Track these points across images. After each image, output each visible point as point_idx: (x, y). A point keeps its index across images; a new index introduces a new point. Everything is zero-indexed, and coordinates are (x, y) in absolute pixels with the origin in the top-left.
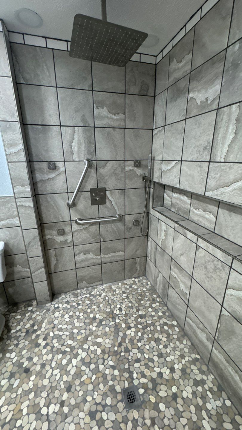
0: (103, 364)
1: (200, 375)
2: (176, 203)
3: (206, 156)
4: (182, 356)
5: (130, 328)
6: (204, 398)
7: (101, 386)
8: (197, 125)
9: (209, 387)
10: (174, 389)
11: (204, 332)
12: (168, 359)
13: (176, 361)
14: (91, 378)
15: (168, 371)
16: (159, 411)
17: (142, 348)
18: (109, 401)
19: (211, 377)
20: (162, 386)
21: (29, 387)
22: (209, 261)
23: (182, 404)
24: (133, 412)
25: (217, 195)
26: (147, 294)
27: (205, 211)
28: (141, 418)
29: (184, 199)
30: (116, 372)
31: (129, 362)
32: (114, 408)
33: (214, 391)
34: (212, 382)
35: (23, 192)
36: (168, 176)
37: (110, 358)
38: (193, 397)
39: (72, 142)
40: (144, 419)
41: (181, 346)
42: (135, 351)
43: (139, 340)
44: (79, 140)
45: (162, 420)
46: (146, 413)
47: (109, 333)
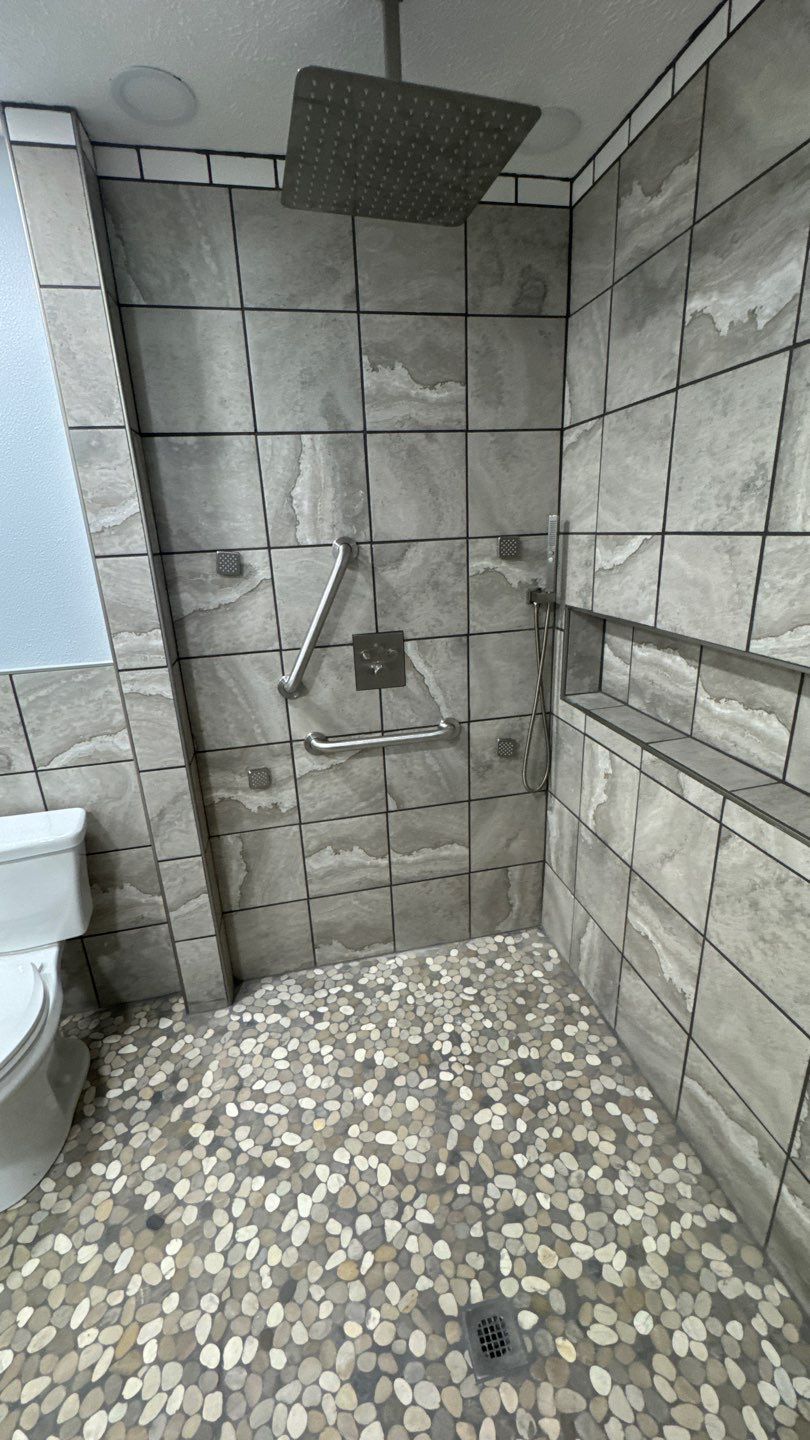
0: (398, 1218)
1: (737, 1281)
2: (646, 678)
3: (752, 514)
4: (671, 1211)
5: (486, 1102)
6: (750, 1361)
7: (393, 1291)
8: (719, 407)
9: (769, 1326)
10: (643, 1323)
11: (751, 1131)
12: (621, 1217)
13: (649, 1227)
14: (359, 1263)
15: (620, 1260)
16: (591, 1394)
17: (529, 1173)
18: (418, 1344)
19: (777, 1291)
20: (599, 1307)
21: (163, 1277)
22: (766, 883)
23: (672, 1378)
24: (498, 1388)
25: (793, 650)
26: (548, 989)
27: (749, 705)
28: (527, 1411)
29: (675, 667)
30: (442, 1250)
31: (485, 1218)
32: (433, 1368)
33: (790, 1343)
34: (779, 1308)
35: (139, 652)
36: (616, 588)
37: (421, 1201)
38: (710, 1356)
39: (291, 484)
40: (536, 1414)
41: (668, 1176)
42: (506, 1181)
43: (521, 1147)
44: (315, 477)
45: (601, 1425)
46: (545, 1397)
47: (417, 1116)
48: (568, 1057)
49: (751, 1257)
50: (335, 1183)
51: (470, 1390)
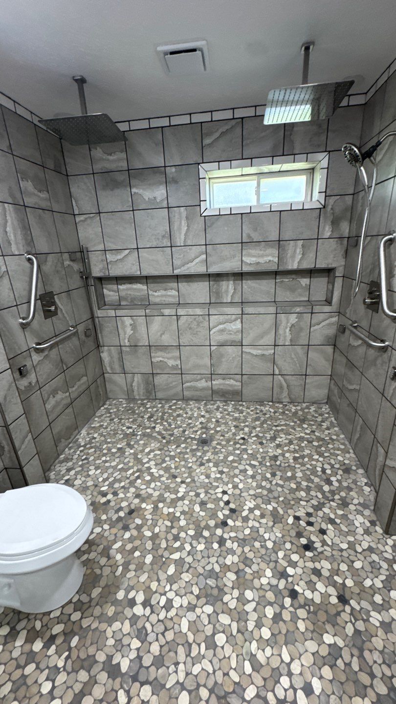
0: (170, 452)
1: (214, 406)
4: (199, 408)
5: (154, 428)
7: (186, 456)
9: (222, 405)
10: (214, 420)
12: (195, 415)
13: (199, 412)
14: (176, 461)
15: (202, 419)
16: (220, 431)
18: (199, 454)
20: (208, 425)
23: (222, 420)
24: (213, 443)
28: (218, 440)
30: (183, 446)
31: (181, 436)
32: (205, 453)
37: (169, 447)
38: (222, 414)
41: (193, 406)
42: (175, 431)
43: (170, 425)
46: (217, 437)
47: (146, 442)
48: (155, 409)
49: (212, 402)
50: (152, 463)
51: (211, 448)
